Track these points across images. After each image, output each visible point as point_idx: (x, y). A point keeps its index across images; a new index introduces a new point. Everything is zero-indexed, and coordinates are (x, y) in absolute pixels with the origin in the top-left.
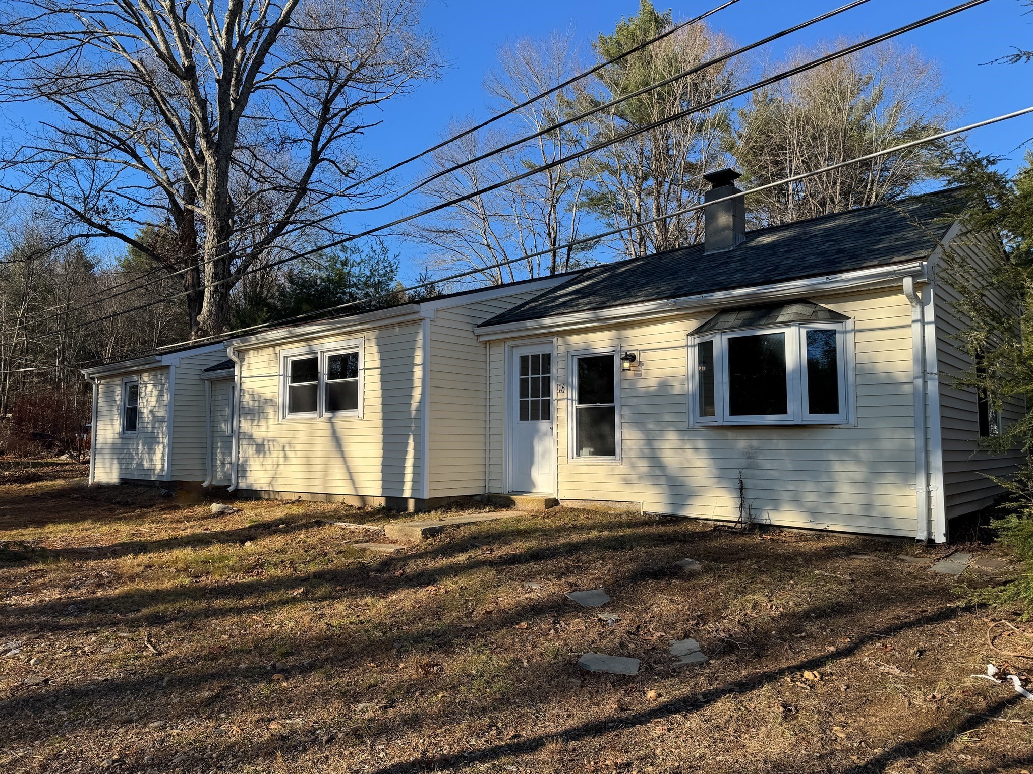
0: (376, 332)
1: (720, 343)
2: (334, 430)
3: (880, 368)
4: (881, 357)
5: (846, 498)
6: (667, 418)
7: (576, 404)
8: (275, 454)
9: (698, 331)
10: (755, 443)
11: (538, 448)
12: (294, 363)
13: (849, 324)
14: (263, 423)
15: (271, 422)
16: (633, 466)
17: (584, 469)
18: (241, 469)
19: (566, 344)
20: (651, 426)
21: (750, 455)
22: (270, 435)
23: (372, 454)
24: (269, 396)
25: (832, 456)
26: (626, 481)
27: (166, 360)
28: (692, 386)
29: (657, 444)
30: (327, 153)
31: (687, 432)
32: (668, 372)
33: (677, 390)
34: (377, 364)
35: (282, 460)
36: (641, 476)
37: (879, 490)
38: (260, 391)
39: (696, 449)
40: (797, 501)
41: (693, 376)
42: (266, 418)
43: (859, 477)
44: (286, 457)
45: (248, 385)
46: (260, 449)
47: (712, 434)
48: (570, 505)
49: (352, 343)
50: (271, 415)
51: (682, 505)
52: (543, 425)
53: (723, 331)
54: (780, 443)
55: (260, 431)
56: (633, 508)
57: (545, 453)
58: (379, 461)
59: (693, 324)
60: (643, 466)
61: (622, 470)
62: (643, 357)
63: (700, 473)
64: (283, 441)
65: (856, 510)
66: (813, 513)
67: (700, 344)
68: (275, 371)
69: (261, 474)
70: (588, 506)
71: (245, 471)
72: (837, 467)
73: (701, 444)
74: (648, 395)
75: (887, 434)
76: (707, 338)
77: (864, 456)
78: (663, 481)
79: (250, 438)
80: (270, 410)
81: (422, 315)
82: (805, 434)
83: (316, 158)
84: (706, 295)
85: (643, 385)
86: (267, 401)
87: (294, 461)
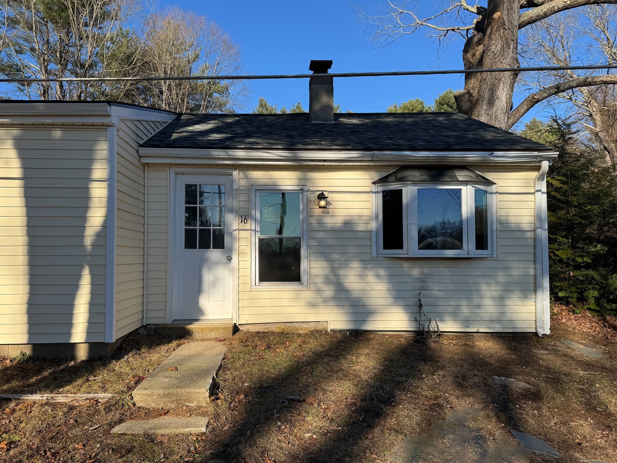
0: (16, 132)
1: (411, 193)
3: (512, 220)
4: (513, 212)
5: (487, 309)
6: (351, 250)
7: (258, 235)
9: (383, 181)
10: (426, 271)
11: (207, 277)
13: (494, 188)
16: (318, 291)
17: (266, 295)
19: (247, 177)
20: (336, 257)
21: (423, 280)
25: (479, 280)
26: (312, 305)
28: (376, 225)
29: (342, 272)
31: (370, 262)
32: (354, 212)
33: (361, 228)
34: (17, 172)
36: (325, 301)
37: (509, 302)
39: (378, 276)
41: (377, 217)
43: (496, 294)
48: (253, 329)
51: (364, 321)
52: (214, 254)
53: (412, 183)
54: (444, 270)
56: (320, 327)
59: (376, 176)
60: (328, 291)
61: (309, 294)
62: (331, 197)
67: (384, 192)
70: (273, 328)
72: (484, 287)
73: (382, 272)
74: (334, 231)
75: (515, 265)
76: (394, 186)
77: (501, 279)
78: (346, 303)
82: (463, 264)
84: (398, 153)
85: (329, 221)
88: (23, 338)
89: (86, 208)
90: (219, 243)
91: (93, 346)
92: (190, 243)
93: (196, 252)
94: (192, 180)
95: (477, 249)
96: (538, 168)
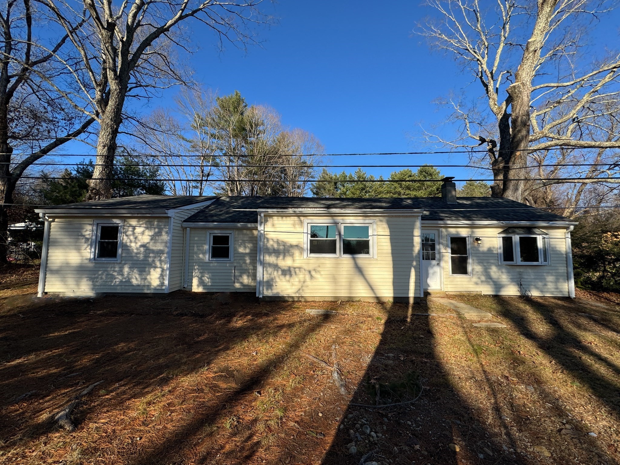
0: (387, 218)
1: (516, 238)
2: (356, 265)
3: (558, 249)
4: (557, 246)
5: (549, 287)
6: (492, 261)
7: (451, 255)
8: (301, 276)
9: (504, 232)
11: (431, 271)
12: (313, 227)
13: (550, 236)
14: (288, 258)
15: (297, 258)
16: (479, 278)
17: (458, 280)
18: (269, 284)
19: (447, 231)
20: (485, 264)
22: (296, 265)
24: (294, 244)
25: (545, 274)
26: (476, 284)
27: (169, 213)
28: (501, 251)
29: (488, 270)
31: (499, 266)
32: (491, 246)
33: (495, 252)
34: (388, 233)
35: (308, 280)
36: (482, 282)
38: (286, 240)
39: (502, 272)
40: (537, 288)
41: (500, 248)
42: (292, 256)
43: (553, 280)
44: (312, 277)
45: (272, 236)
46: (287, 272)
47: (508, 267)
48: (451, 293)
49: (367, 221)
50: (296, 254)
52: (434, 262)
53: (518, 234)
54: (530, 271)
55: (285, 263)
56: (479, 293)
57: (434, 273)
59: (501, 230)
60: (483, 278)
61: (475, 279)
62: (482, 239)
63: (504, 280)
65: (553, 290)
66: (541, 291)
67: (504, 237)
68: (299, 230)
70: (459, 293)
72: (547, 277)
73: (504, 270)
74: (483, 253)
75: (560, 268)
76: (510, 235)
77: (554, 274)
78: (491, 283)
79: (276, 266)
82: (543, 268)
84: (511, 222)
85: (481, 249)
86: (292, 246)
87: (321, 280)
88: (392, 295)
90: (434, 258)
91: (415, 298)
93: (426, 261)
94: (425, 232)
96: (568, 229)
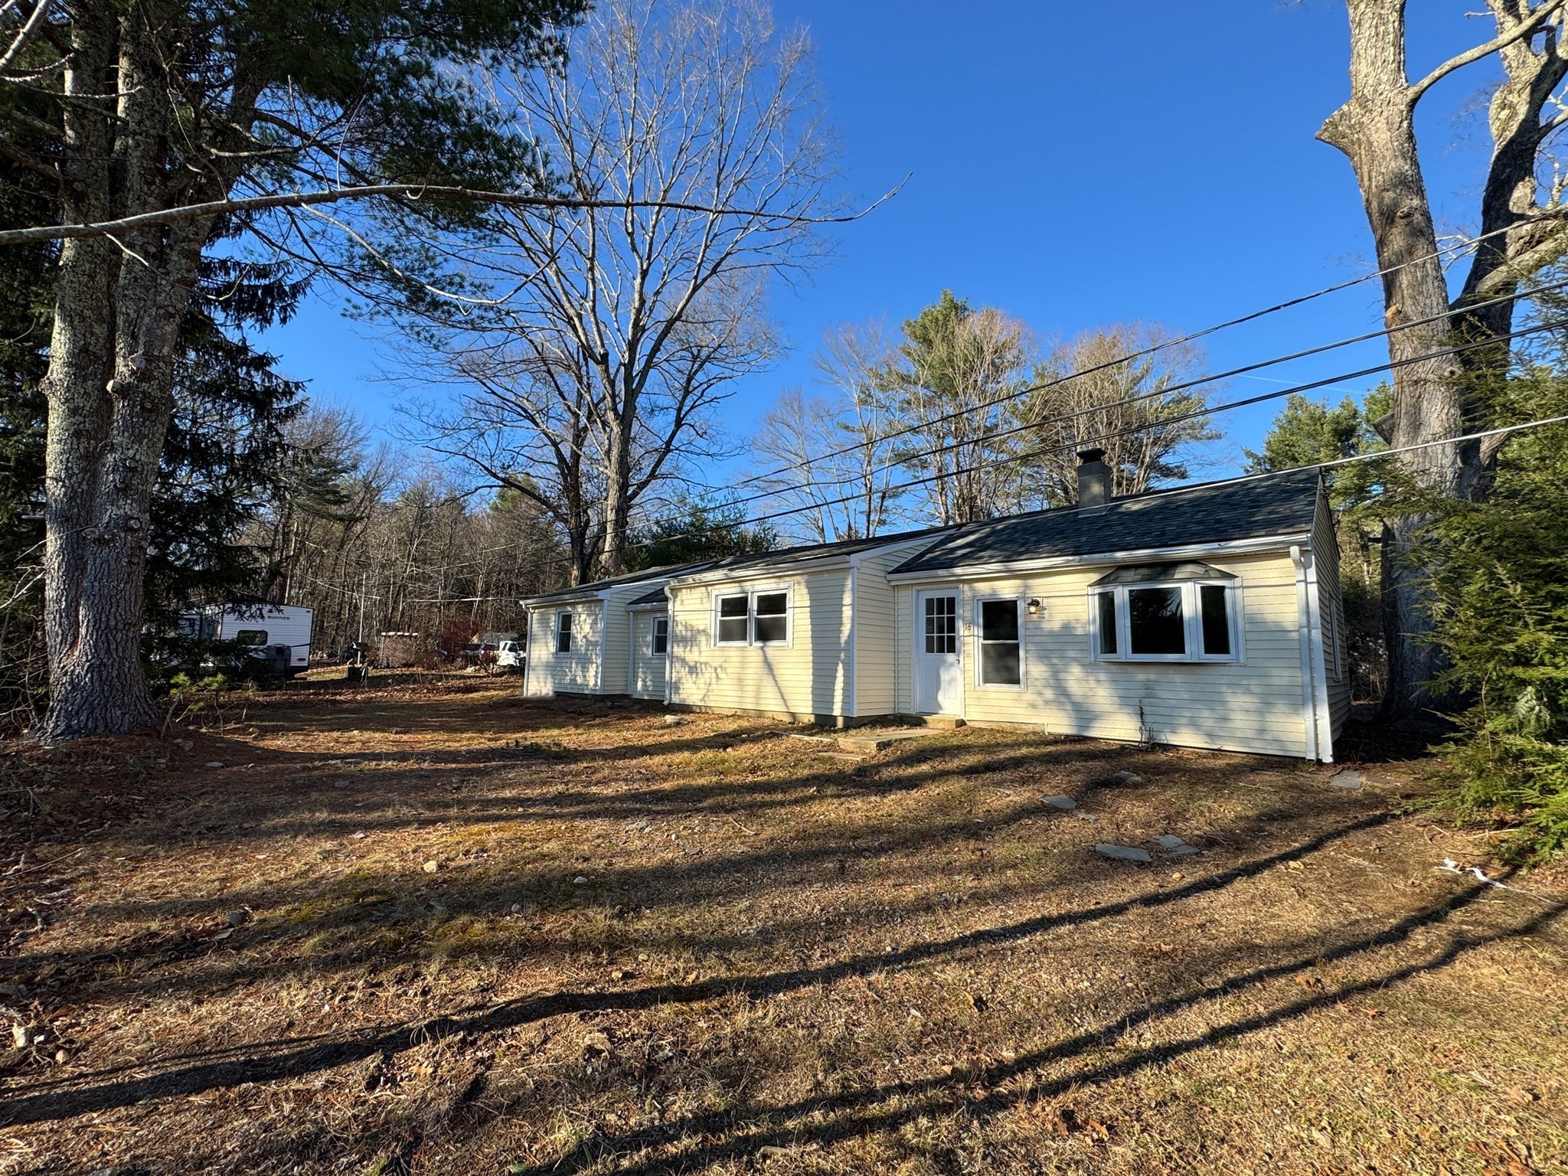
0: (806, 577)
1: (1121, 595)
2: (765, 657)
3: (1270, 618)
4: (1270, 609)
5: (1238, 724)
6: (1071, 654)
7: (981, 640)
8: (707, 676)
9: (1100, 582)
10: (1152, 677)
11: (945, 676)
12: (723, 601)
13: (1237, 582)
14: (695, 649)
15: (703, 648)
16: (1040, 694)
17: (993, 695)
18: (676, 687)
19: (972, 589)
20: (1055, 661)
21: (1148, 686)
22: (702, 660)
23: (804, 678)
24: (701, 628)
25: (1224, 689)
26: (1033, 706)
27: (602, 594)
28: (1094, 628)
29: (1062, 676)
30: (689, 419)
31: (1089, 666)
32: (1071, 617)
33: (1079, 631)
34: (808, 603)
35: (714, 681)
36: (1046, 702)
37: (1272, 718)
38: (693, 623)
39: (1098, 681)
40: (1194, 724)
41: (1094, 621)
42: (699, 646)
43: (1252, 707)
44: (718, 678)
45: (680, 617)
46: (693, 670)
47: (1114, 668)
48: (978, 725)
49: (782, 585)
50: (704, 643)
51: (1086, 727)
52: (950, 657)
53: (1124, 584)
54: (1177, 677)
55: (692, 656)
56: (1038, 729)
57: (952, 680)
58: (811, 684)
59: (1095, 577)
60: (1049, 694)
61: (1030, 696)
62: (1044, 603)
63: (1102, 700)
64: (716, 665)
65: (1250, 734)
66: (1210, 735)
67: (1101, 595)
68: (707, 606)
69: (694, 691)
70: (994, 726)
71: (678, 689)
72: (1230, 698)
73: (1102, 676)
74: (1052, 634)
75: (1275, 672)
76: (1109, 589)
77: (1256, 690)
78: (1069, 707)
79: (683, 661)
80: (702, 638)
81: (852, 564)
82: (1199, 670)
83: (679, 423)
84: (1107, 555)
85: (1046, 626)
86: (699, 631)
87: (726, 682)
88: (810, 710)
89: (841, 624)
90: (952, 649)
91: (846, 719)
92: (929, 649)
93: (936, 655)
94: (936, 594)
95: (1207, 652)
96: (1287, 555)
